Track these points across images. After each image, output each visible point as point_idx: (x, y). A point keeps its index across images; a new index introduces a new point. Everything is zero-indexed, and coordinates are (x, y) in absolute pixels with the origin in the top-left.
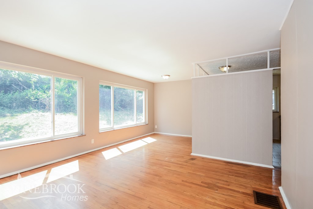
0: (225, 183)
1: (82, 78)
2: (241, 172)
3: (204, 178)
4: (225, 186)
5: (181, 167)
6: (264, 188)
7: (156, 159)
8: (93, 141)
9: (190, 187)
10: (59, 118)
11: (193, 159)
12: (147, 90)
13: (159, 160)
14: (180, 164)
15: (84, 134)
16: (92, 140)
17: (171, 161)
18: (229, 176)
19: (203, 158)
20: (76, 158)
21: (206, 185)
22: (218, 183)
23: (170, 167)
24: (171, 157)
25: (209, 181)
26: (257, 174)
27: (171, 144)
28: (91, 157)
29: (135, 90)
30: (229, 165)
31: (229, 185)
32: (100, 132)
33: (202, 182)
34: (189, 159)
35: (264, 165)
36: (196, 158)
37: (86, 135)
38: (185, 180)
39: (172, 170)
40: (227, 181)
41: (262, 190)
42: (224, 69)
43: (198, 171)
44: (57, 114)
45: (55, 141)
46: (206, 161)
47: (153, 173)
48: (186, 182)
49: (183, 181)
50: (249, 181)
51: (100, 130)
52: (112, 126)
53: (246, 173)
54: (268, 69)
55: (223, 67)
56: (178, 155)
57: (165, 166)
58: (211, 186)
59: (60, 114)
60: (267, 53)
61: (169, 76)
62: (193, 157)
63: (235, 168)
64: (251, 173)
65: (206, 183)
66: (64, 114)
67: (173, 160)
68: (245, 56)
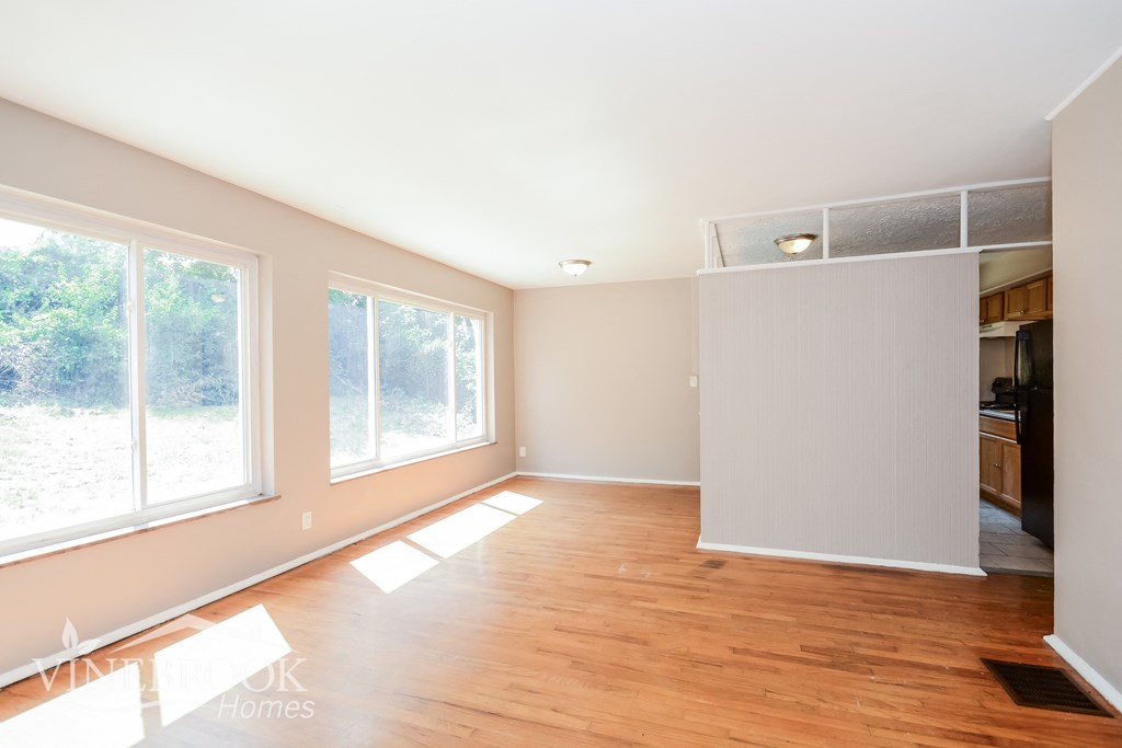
0: (878, 642)
1: (258, 256)
2: (901, 598)
3: (799, 632)
4: (888, 655)
5: (693, 598)
6: (1005, 648)
7: (586, 575)
8: (307, 521)
9: (776, 671)
10: (86, 428)
11: (716, 562)
12: (492, 314)
13: (599, 577)
14: (682, 587)
15: (271, 493)
16: (304, 515)
17: (643, 579)
18: (875, 615)
19: (747, 558)
20: (243, 595)
21: (824, 659)
22: (857, 644)
23: (655, 601)
24: (634, 561)
25: (821, 640)
26: (950, 598)
27: (602, 513)
28: (312, 585)
29: (452, 313)
30: (846, 575)
31: (895, 649)
32: (333, 481)
33: (803, 648)
34: (701, 566)
35: (953, 567)
36: (722, 559)
37: (279, 497)
38: (739, 645)
39: (669, 613)
40: (878, 635)
41: (1005, 654)
42: (792, 244)
43: (762, 607)
44: (74, 410)
45: (153, 529)
46: (763, 567)
47: (608, 629)
48: (746, 652)
49: (734, 650)
50: (943, 626)
51: (332, 472)
52: (372, 455)
53: (919, 600)
54: (964, 248)
55: (789, 238)
56: (651, 552)
57: (636, 598)
58: (842, 660)
59: (87, 411)
60: (959, 195)
61: (587, 263)
62: (710, 558)
63: (872, 584)
64: (930, 598)
65: (816, 650)
66: (106, 410)
67: (647, 572)
68: (883, 202)
